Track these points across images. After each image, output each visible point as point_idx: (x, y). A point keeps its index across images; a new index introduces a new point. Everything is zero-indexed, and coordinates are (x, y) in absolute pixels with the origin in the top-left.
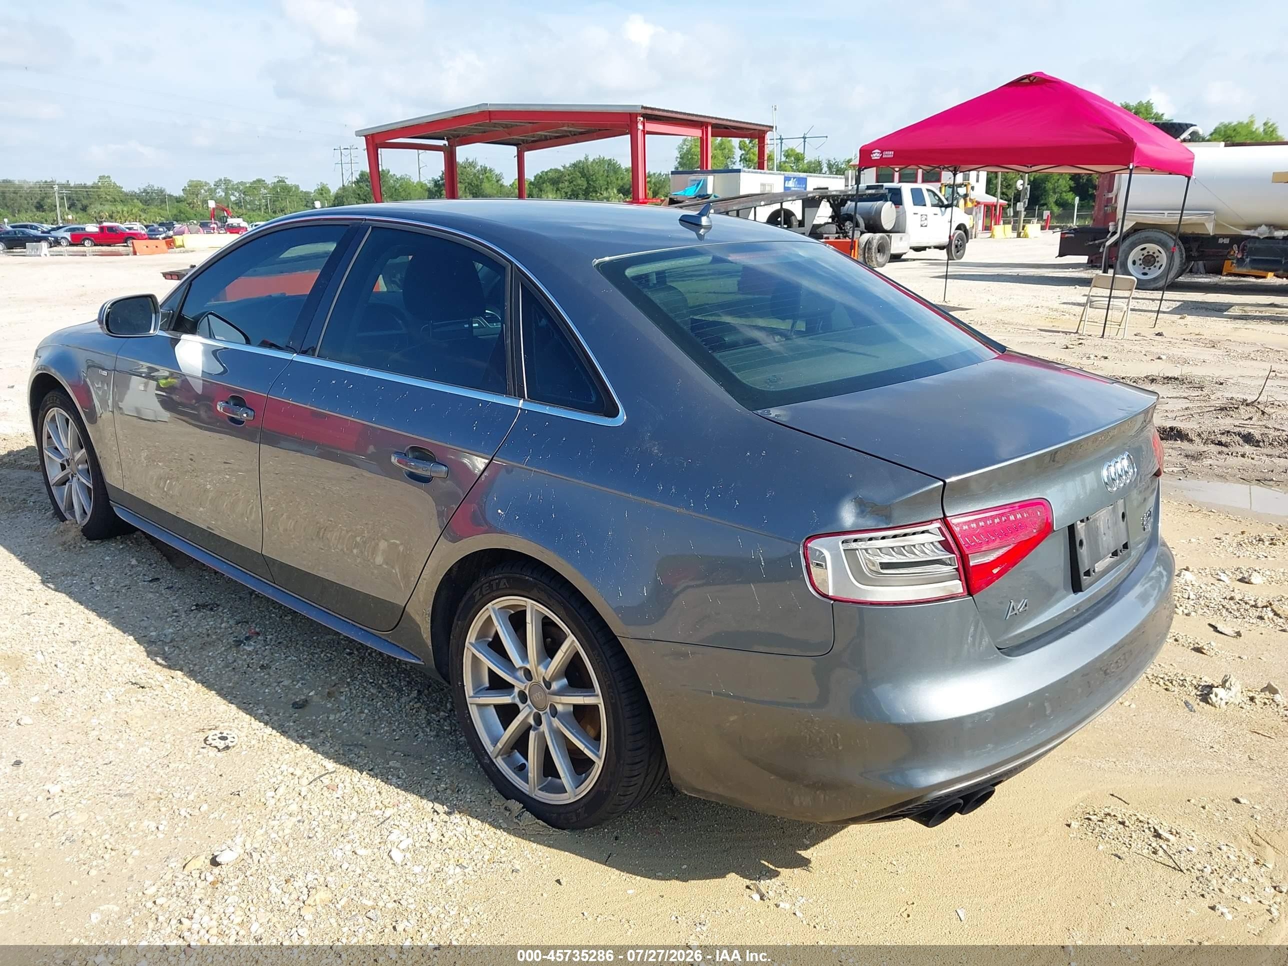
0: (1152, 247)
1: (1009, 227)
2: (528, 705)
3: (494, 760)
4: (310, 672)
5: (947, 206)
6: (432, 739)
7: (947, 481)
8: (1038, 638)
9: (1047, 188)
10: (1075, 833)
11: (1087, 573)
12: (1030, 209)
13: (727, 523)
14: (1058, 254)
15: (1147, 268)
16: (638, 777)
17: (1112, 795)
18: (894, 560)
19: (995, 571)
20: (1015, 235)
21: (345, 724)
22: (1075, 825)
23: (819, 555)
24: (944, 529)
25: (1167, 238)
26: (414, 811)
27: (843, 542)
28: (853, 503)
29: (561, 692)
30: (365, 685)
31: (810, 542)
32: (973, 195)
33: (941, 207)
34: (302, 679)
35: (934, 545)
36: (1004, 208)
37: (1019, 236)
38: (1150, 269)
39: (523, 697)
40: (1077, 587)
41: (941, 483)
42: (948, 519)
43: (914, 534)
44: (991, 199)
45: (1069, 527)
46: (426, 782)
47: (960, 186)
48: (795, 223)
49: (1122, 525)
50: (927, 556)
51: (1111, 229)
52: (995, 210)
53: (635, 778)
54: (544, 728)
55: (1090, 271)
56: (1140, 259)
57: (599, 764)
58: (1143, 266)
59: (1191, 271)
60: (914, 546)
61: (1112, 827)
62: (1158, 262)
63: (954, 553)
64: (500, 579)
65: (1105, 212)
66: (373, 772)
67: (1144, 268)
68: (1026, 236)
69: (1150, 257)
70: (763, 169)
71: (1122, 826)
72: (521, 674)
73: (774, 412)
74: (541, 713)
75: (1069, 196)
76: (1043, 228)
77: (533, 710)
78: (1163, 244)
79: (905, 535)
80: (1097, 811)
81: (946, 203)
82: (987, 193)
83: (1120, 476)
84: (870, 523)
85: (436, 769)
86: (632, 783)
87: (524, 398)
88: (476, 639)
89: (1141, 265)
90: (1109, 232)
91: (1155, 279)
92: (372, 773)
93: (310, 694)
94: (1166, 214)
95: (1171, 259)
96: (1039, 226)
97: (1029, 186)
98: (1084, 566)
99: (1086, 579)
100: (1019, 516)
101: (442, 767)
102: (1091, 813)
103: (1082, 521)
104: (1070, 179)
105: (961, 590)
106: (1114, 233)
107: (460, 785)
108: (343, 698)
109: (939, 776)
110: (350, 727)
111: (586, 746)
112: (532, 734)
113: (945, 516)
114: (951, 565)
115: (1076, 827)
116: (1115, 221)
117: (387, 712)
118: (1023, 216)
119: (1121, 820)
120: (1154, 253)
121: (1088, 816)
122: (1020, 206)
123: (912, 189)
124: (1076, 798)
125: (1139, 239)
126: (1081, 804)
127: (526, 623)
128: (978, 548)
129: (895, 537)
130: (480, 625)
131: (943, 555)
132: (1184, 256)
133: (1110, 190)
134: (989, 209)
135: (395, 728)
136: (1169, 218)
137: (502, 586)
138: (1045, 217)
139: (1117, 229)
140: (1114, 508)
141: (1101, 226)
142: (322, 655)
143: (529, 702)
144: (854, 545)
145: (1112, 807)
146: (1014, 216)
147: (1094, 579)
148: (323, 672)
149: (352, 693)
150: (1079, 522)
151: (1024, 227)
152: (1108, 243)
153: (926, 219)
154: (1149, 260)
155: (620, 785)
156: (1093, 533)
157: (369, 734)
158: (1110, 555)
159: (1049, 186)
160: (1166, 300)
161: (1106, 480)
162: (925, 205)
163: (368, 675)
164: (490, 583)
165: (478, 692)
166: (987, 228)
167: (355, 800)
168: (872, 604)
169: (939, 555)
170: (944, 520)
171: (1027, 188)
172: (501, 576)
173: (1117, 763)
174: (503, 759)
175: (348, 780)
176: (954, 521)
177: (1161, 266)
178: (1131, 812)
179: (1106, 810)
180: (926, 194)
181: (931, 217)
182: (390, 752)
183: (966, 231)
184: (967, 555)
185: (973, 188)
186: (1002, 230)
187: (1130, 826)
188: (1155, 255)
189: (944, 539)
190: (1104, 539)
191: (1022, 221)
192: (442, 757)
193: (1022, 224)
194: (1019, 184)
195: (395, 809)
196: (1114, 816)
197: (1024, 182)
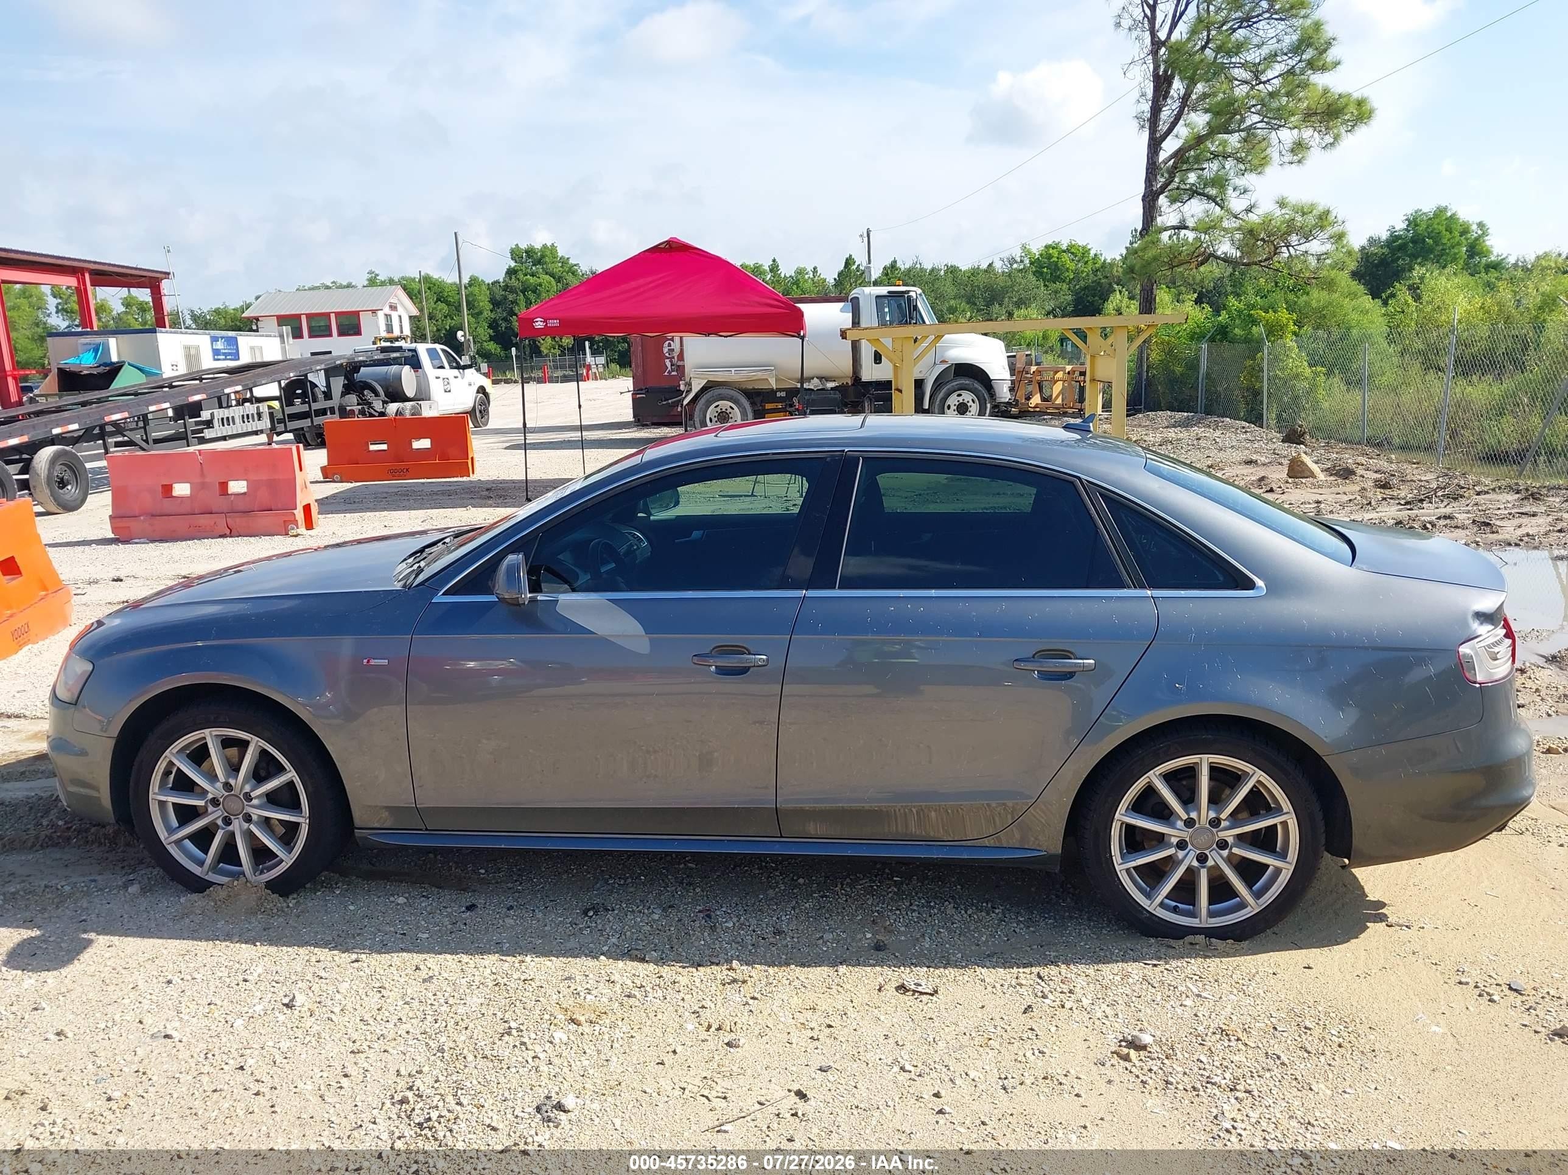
0: (725, 404)
2: (1190, 850)
3: (1153, 912)
25: (738, 394)
33: (458, 369)
48: (321, 396)
57: (1289, 868)
64: (1169, 746)
69: (724, 414)
70: (165, 327)
72: (1181, 825)
74: (1207, 852)
77: (1196, 852)
81: (461, 363)
87: (1147, 588)
88: (1126, 810)
89: (716, 422)
90: (684, 390)
94: (733, 372)
111: (1274, 859)
116: (685, 380)
123: (427, 350)
125: (713, 396)
130: (1135, 794)
136: (737, 376)
137: (1172, 751)
143: (1190, 847)
149: (900, 922)
152: (685, 402)
153: (447, 383)
154: (723, 417)
162: (443, 368)
163: (882, 905)
164: (1154, 753)
165: (1124, 857)
172: (1168, 743)
174: (1160, 908)
180: (442, 355)
181: (452, 380)
188: (728, 412)
197: (465, 333)
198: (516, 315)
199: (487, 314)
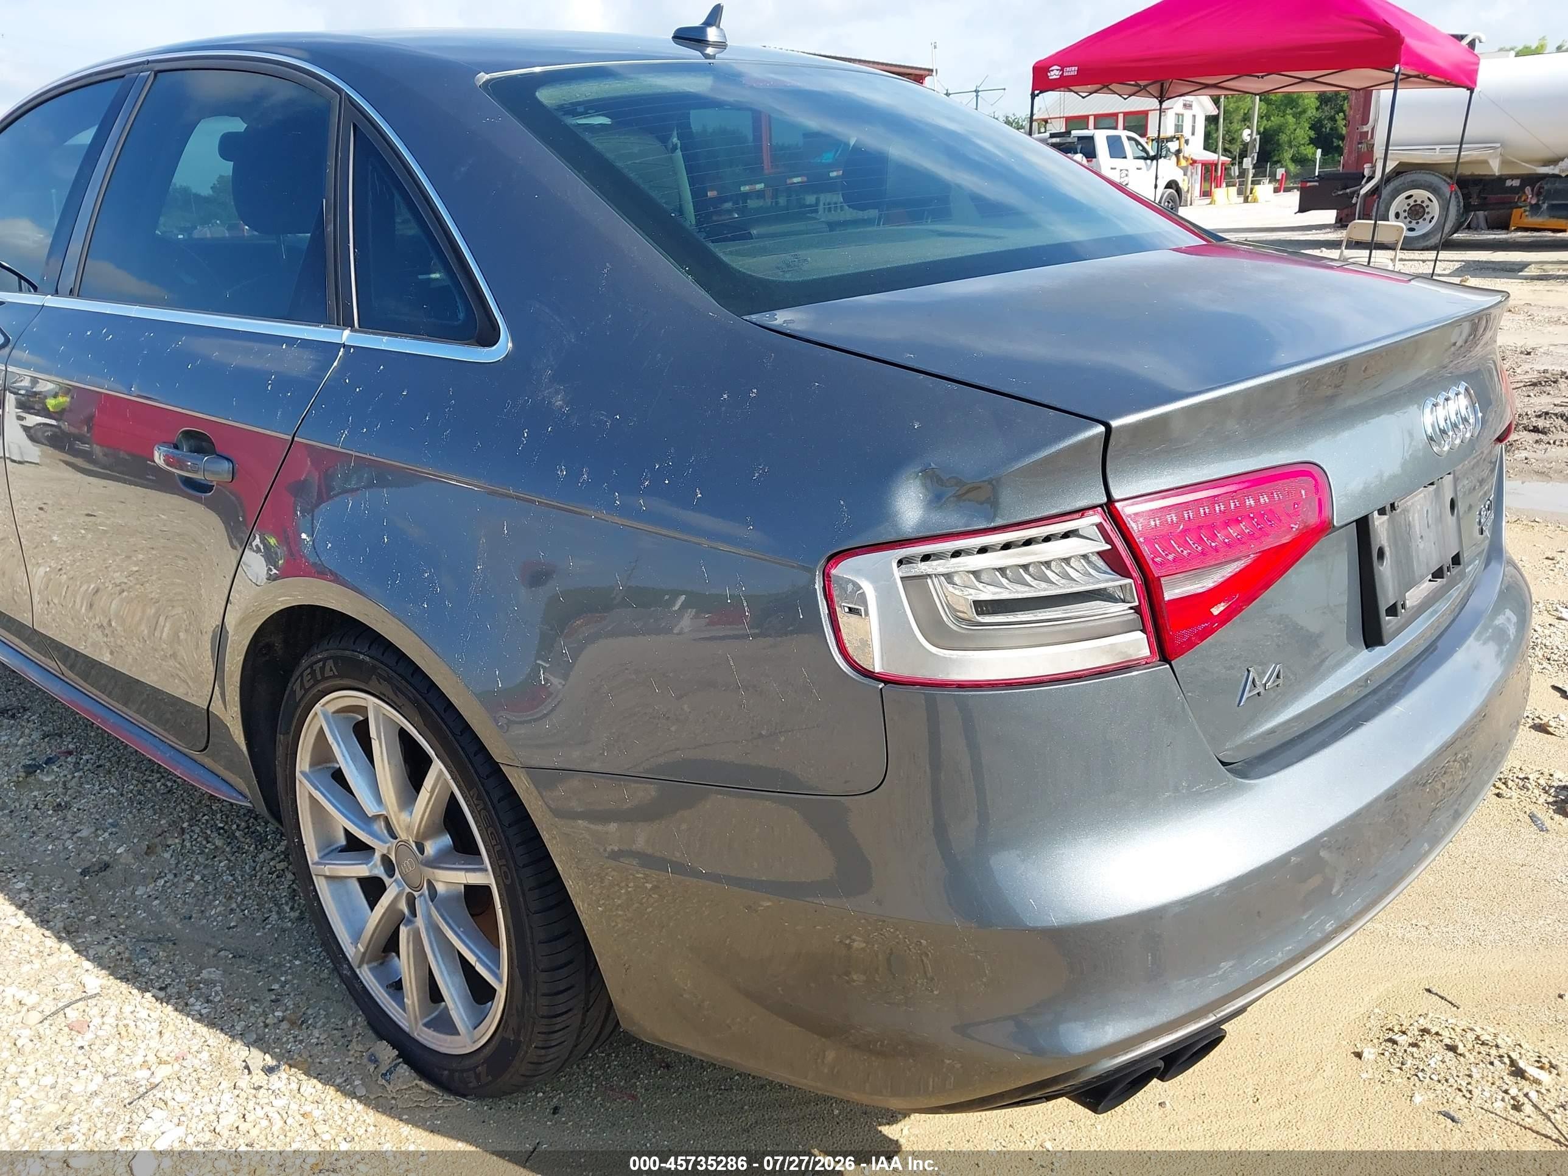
0: (1421, 195)
1: (1233, 190)
2: (395, 881)
3: (358, 971)
4: (130, 812)
5: (1153, 158)
6: (289, 924)
7: (1114, 424)
8: (1302, 737)
9: (1281, 141)
10: (1370, 1071)
11: (1392, 611)
12: (1259, 166)
13: (677, 535)
14: (1297, 210)
15: (1414, 222)
16: (570, 1014)
17: (1429, 991)
18: (1005, 595)
19: (1216, 611)
20: (1241, 199)
21: (156, 902)
22: (1369, 1053)
23: (854, 592)
24: (1108, 527)
25: (1440, 180)
26: (209, 1069)
27: (900, 562)
28: (918, 482)
29: (436, 862)
30: (209, 832)
31: (837, 564)
32: (1187, 151)
33: (1145, 159)
34: (113, 825)
35: (1089, 562)
36: (1226, 169)
37: (1246, 200)
38: (1418, 223)
39: (389, 867)
40: (1372, 636)
41: (1101, 429)
42: (1118, 505)
43: (1047, 539)
44: (1211, 157)
45: (1357, 521)
46: (252, 1008)
47: (1170, 139)
49: (1450, 520)
50: (1073, 584)
51: (1367, 172)
52: (1216, 171)
53: (565, 1017)
54: (420, 922)
55: (1339, 232)
56: (1405, 211)
57: (501, 991)
58: (1409, 219)
59: (1469, 227)
60: (1047, 564)
61: (1436, 1058)
62: (1428, 213)
63: (1129, 576)
64: (325, 660)
65: (1359, 151)
66: (165, 993)
67: (1410, 222)
68: (1255, 201)
69: (1418, 208)
71: (1451, 1054)
72: (380, 827)
73: (782, 318)
74: (416, 894)
75: (1308, 150)
76: (1276, 190)
77: (404, 889)
78: (1434, 190)
79: (1028, 542)
80: (1406, 1024)
81: (1152, 153)
82: (1205, 149)
83: (1455, 426)
84: (954, 521)
85: (278, 981)
86: (557, 1027)
87: (352, 326)
88: (312, 765)
89: (1406, 218)
90: (1364, 176)
91: (1425, 236)
92: (162, 994)
93: (118, 851)
94: (1438, 150)
95: (1445, 208)
96: (1271, 187)
97: (1258, 137)
98: (1387, 595)
99: (1389, 622)
100: (1264, 499)
101: (289, 977)
102: (1396, 1029)
103: (1382, 512)
104: (1310, 128)
105: (1146, 652)
106: (1371, 178)
107: (309, 1012)
108: (167, 855)
109: (1111, 1031)
110: (162, 908)
111: (479, 959)
112: (403, 931)
113: (1110, 501)
114: (1124, 601)
115: (1372, 1057)
116: (1372, 163)
117: (231, 878)
118: (1251, 175)
119: (1448, 1041)
120: (1423, 202)
121: (1391, 1035)
122: (1248, 162)
123: (1108, 137)
124: (1367, 999)
125: (1404, 183)
126: (1377, 1010)
127: (370, 738)
128: (1182, 566)
129: (1007, 546)
130: (312, 741)
131: (1107, 581)
132: (1462, 204)
133: (1365, 120)
134: (1209, 169)
135: (234, 906)
136: (1443, 156)
137: (328, 673)
138: (1279, 177)
139: (1374, 172)
140: (1437, 491)
141: (1353, 171)
142: (158, 784)
143: (397, 875)
144: (924, 568)
145: (1430, 1015)
146: (1239, 177)
147: (1403, 620)
148: (150, 812)
149: (183, 847)
150: (1376, 513)
151: (1252, 190)
152: (1363, 191)
153: (1127, 175)
154: (1416, 212)
155: (536, 1030)
156: (1402, 536)
157: (190, 918)
158: (1430, 577)
159: (1283, 138)
160: (1440, 261)
161: (1430, 431)
162: (1125, 157)
163: (219, 816)
164: (312, 668)
165: (325, 855)
166: (1206, 194)
167: (111, 1050)
168: (961, 686)
169: (1099, 582)
170: (1109, 507)
171: (1255, 139)
172: (325, 654)
173: (1431, 928)
174: (371, 969)
175: (114, 1011)
176: (1126, 510)
177: (1433, 218)
178: (1464, 1024)
179: (1422, 1021)
180: (1126, 144)
181: (1133, 172)
182: (212, 951)
183: (1178, 190)
184: (1159, 578)
185: (1187, 142)
186: (1225, 195)
187: (1467, 1054)
188: (1424, 205)
189: (1109, 547)
190: (1421, 546)
191: (1250, 182)
192: (296, 958)
193: (1249, 186)
194: (1246, 135)
195: (177, 1067)
196: (1437, 1034)
197: (1252, 132)
198: (1344, 112)
199: (1312, 112)
